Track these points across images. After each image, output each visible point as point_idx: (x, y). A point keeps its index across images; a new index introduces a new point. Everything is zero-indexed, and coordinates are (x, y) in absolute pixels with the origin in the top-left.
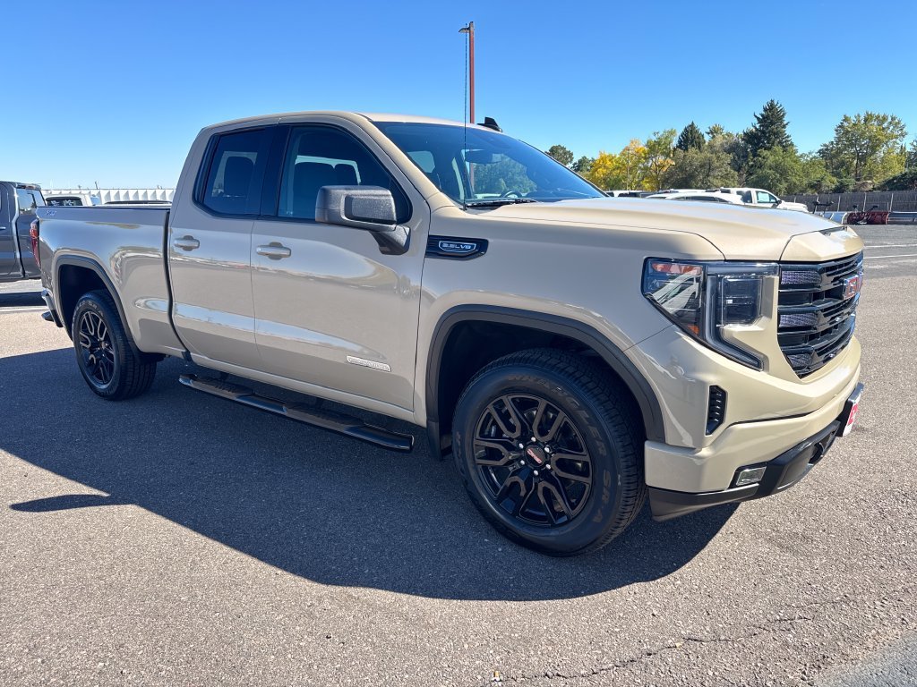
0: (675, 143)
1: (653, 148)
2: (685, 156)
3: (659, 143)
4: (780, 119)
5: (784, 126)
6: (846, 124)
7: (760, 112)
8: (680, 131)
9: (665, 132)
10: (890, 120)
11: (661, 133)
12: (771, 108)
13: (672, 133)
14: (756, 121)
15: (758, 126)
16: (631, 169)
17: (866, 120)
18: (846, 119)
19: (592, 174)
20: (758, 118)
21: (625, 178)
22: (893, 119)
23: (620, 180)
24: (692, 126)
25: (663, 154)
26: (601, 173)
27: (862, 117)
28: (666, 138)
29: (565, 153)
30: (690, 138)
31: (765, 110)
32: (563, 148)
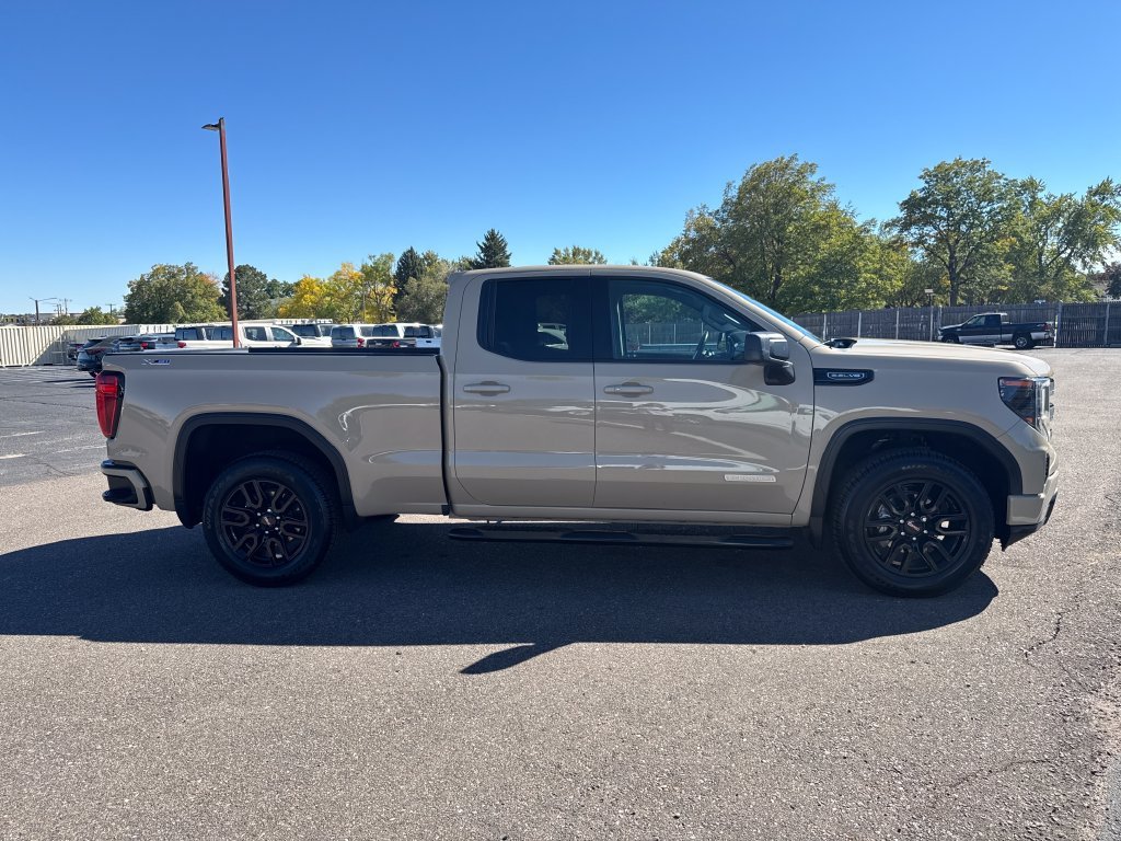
0: (394, 270)
1: (370, 274)
2: (419, 285)
3: (376, 269)
4: (503, 249)
5: (508, 257)
6: (557, 257)
7: (482, 241)
8: (398, 256)
9: (382, 256)
10: (594, 255)
11: (378, 257)
12: (492, 237)
13: (390, 257)
14: (479, 250)
15: (482, 255)
16: (346, 297)
17: (574, 255)
18: (557, 253)
19: (297, 302)
20: (481, 248)
21: (339, 307)
22: (597, 254)
23: (333, 310)
24: (411, 251)
25: (382, 281)
26: (308, 300)
27: (571, 251)
28: (385, 263)
29: (255, 275)
30: (410, 266)
31: (487, 239)
32: (252, 268)
